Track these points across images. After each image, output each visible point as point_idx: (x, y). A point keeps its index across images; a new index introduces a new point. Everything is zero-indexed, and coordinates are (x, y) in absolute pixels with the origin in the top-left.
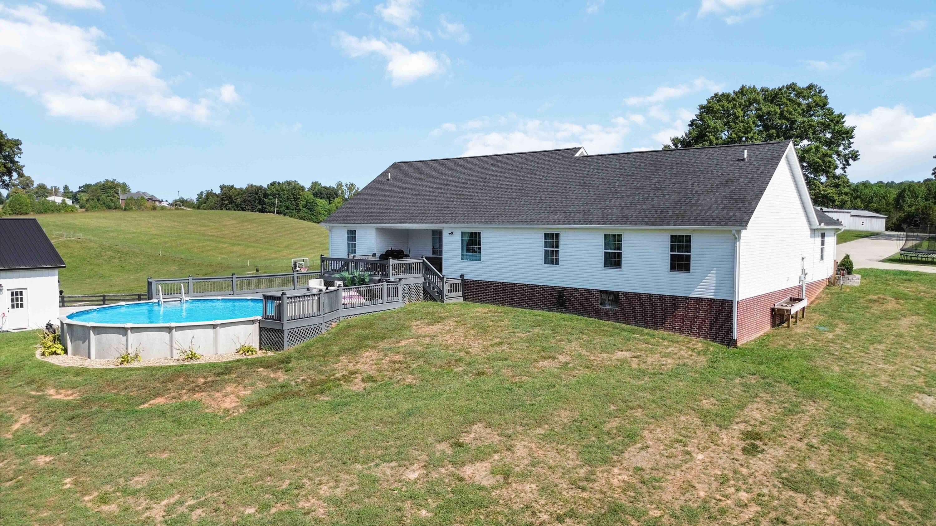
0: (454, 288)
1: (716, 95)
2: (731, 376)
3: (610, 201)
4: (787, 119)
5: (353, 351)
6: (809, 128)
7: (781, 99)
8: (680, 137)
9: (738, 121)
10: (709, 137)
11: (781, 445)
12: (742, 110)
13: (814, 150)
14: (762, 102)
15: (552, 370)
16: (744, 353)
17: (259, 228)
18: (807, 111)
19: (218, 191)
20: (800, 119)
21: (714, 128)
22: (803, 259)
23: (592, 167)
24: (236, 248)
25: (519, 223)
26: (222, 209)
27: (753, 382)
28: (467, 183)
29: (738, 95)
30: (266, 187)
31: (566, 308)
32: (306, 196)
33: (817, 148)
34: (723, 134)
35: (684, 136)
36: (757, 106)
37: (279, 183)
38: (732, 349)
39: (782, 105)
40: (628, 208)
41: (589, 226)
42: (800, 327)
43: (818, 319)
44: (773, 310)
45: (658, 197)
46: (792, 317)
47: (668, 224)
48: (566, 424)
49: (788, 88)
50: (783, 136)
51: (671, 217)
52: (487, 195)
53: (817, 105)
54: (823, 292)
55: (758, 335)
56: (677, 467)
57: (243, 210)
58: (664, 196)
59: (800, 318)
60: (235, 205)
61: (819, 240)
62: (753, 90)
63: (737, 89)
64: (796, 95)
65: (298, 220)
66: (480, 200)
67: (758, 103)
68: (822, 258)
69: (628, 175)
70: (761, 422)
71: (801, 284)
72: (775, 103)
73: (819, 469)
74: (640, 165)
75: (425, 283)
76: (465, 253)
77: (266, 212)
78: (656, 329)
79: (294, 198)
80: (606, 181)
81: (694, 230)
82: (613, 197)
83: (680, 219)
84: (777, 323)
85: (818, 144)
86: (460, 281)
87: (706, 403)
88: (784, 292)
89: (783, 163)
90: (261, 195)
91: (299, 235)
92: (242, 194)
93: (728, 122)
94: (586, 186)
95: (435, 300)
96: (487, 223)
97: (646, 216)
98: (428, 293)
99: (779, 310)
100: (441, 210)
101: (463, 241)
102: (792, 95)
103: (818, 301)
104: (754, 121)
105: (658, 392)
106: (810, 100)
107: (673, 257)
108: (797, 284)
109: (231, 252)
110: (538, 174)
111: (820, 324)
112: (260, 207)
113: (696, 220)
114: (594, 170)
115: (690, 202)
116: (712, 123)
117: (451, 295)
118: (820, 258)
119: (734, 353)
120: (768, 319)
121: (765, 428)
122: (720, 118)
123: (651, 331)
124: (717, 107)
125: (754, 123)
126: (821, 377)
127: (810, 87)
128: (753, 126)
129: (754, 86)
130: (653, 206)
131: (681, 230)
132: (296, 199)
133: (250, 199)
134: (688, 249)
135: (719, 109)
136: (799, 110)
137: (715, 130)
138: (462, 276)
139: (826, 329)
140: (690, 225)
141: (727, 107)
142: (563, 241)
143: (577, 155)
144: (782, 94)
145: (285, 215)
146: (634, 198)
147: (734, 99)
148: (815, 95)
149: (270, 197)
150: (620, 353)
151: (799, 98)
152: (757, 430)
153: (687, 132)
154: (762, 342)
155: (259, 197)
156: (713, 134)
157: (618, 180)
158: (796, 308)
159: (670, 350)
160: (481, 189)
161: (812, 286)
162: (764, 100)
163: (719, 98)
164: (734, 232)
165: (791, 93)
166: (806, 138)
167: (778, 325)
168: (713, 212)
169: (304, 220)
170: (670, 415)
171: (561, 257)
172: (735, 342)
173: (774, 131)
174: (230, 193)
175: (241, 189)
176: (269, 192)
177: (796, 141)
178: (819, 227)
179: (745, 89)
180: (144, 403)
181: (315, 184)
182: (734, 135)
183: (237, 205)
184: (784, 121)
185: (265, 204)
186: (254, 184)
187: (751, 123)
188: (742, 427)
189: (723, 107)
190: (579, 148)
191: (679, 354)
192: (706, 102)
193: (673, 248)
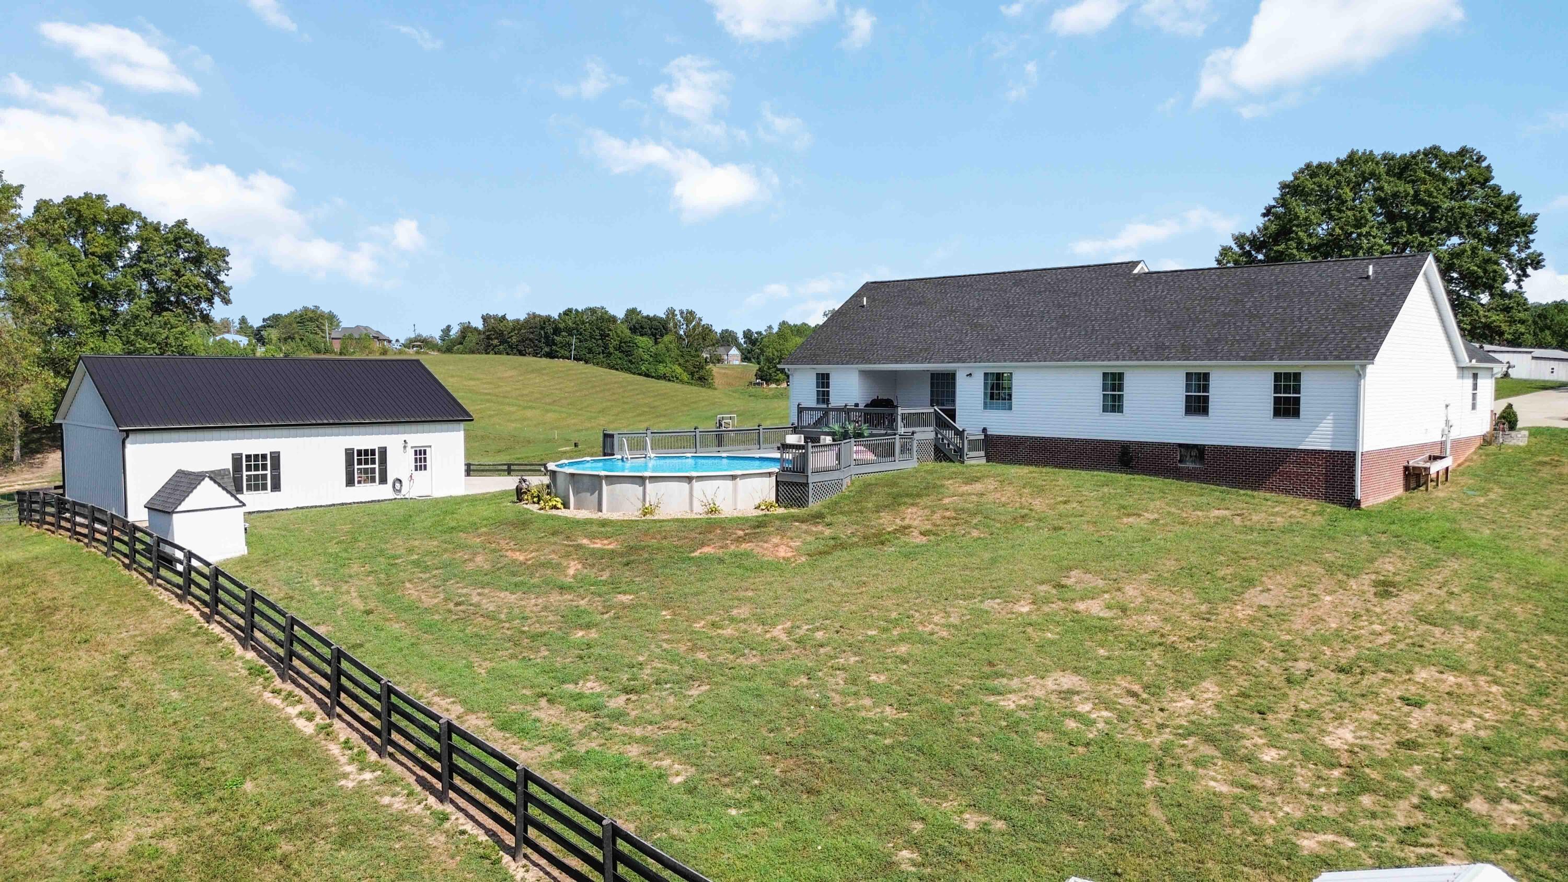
0: (974, 445)
1: (1308, 166)
2: (1357, 534)
3: (1191, 331)
4: (1426, 204)
5: (891, 507)
6: (1461, 218)
7: (1416, 172)
8: (1248, 234)
9: (1344, 208)
10: (1296, 234)
11: (1417, 591)
12: (1351, 190)
13: (1469, 253)
14: (1384, 176)
15: (1142, 525)
16: (1369, 514)
17: (552, 383)
18: (1459, 191)
19: (479, 324)
20: (1446, 204)
21: (1306, 219)
22: (1447, 406)
23: (1160, 287)
24: (529, 413)
25: (1068, 359)
26: (488, 353)
27: (1384, 540)
28: (981, 309)
29: (1345, 167)
30: (557, 318)
31: (1132, 467)
32: (619, 332)
33: (1474, 249)
34: (1319, 229)
35: (1256, 231)
36: (1376, 185)
37: (576, 310)
38: (1353, 511)
39: (1417, 181)
40: (1216, 339)
41: (1165, 363)
42: (1442, 490)
43: (1466, 484)
44: (1406, 468)
45: (1255, 326)
46: (1432, 481)
47: (1271, 359)
48: (1174, 571)
49: (1426, 153)
50: (1419, 230)
51: (1274, 350)
52: (1015, 325)
53: (1473, 181)
54: (1475, 453)
55: (1387, 498)
56: (1303, 606)
57: (521, 353)
58: (1263, 324)
59: (1442, 482)
60: (509, 346)
61: (1469, 382)
62: (1369, 157)
63: (1343, 156)
64: (1440, 166)
65: (608, 370)
66: (1005, 331)
67: (1378, 179)
68: (1474, 407)
69: (1211, 298)
70: (1394, 573)
71: (1444, 439)
72: (1406, 178)
73: (1460, 609)
74: (1226, 285)
75: (937, 439)
76: (988, 400)
77: (558, 358)
78: (1254, 489)
79: (601, 335)
80: (1182, 306)
81: (1305, 366)
82: (1194, 325)
83: (1286, 351)
84: (1412, 486)
85: (1474, 242)
86: (983, 437)
87: (1329, 557)
88: (1422, 447)
89: (1420, 282)
90: (550, 330)
91: (614, 394)
92: (520, 329)
93: (1329, 210)
94: (1155, 312)
95: (951, 461)
96: (1022, 361)
97: (1242, 350)
98: (941, 451)
99: (1414, 468)
100: (952, 345)
101: (986, 384)
102: (1434, 165)
103: (1467, 464)
104: (1372, 207)
105: (1272, 545)
106: (1463, 173)
107: (1277, 401)
108: (1438, 438)
109: (525, 419)
110: (1083, 297)
111: (1469, 488)
112: (547, 349)
113: (1308, 354)
114: (1163, 292)
115: (1298, 331)
116: (1301, 211)
117: (972, 454)
118: (1470, 407)
119: (1358, 515)
120: (1400, 480)
121: (1398, 578)
122: (1316, 203)
123: (1249, 492)
124: (1310, 185)
125: (1370, 210)
126: (1466, 538)
127: (1463, 152)
128: (1369, 216)
129: (1371, 151)
130: (1250, 337)
131: (1288, 366)
132: (604, 336)
133: (531, 336)
134: (1297, 390)
135: (1313, 189)
136: (1445, 189)
137: (1307, 223)
138: (984, 430)
139: (1477, 493)
140: (1300, 359)
141: (1327, 186)
142: (1128, 382)
143: (1136, 271)
144: (1417, 164)
145: (586, 362)
146: (1223, 328)
147: (1337, 173)
148: (1471, 166)
149: (563, 333)
150: (1217, 512)
151: (1444, 171)
152: (1391, 579)
153: (1261, 225)
154: (1393, 505)
155: (545, 333)
156: (1304, 228)
157: (1198, 304)
158: (1436, 467)
159: (1276, 509)
160: (1005, 316)
161: (1458, 444)
162: (1388, 174)
163: (1313, 171)
164: (1357, 367)
165: (1431, 162)
166: (1456, 234)
167: (1414, 489)
168: (1330, 343)
169: (617, 369)
170: (1290, 564)
171: (1126, 403)
172: (1358, 503)
173: (1404, 224)
174: (501, 327)
175: (518, 321)
176: (562, 326)
177: (1439, 239)
178: (1469, 365)
179: (1357, 157)
180: (693, 552)
181: (632, 312)
182: (1338, 231)
183: (511, 347)
184: (1420, 208)
185: (556, 345)
186: (537, 313)
187: (1367, 212)
188: (1373, 577)
189: (1320, 186)
190: (1139, 262)
191: (1289, 514)
192: (1292, 178)
193: (1277, 389)
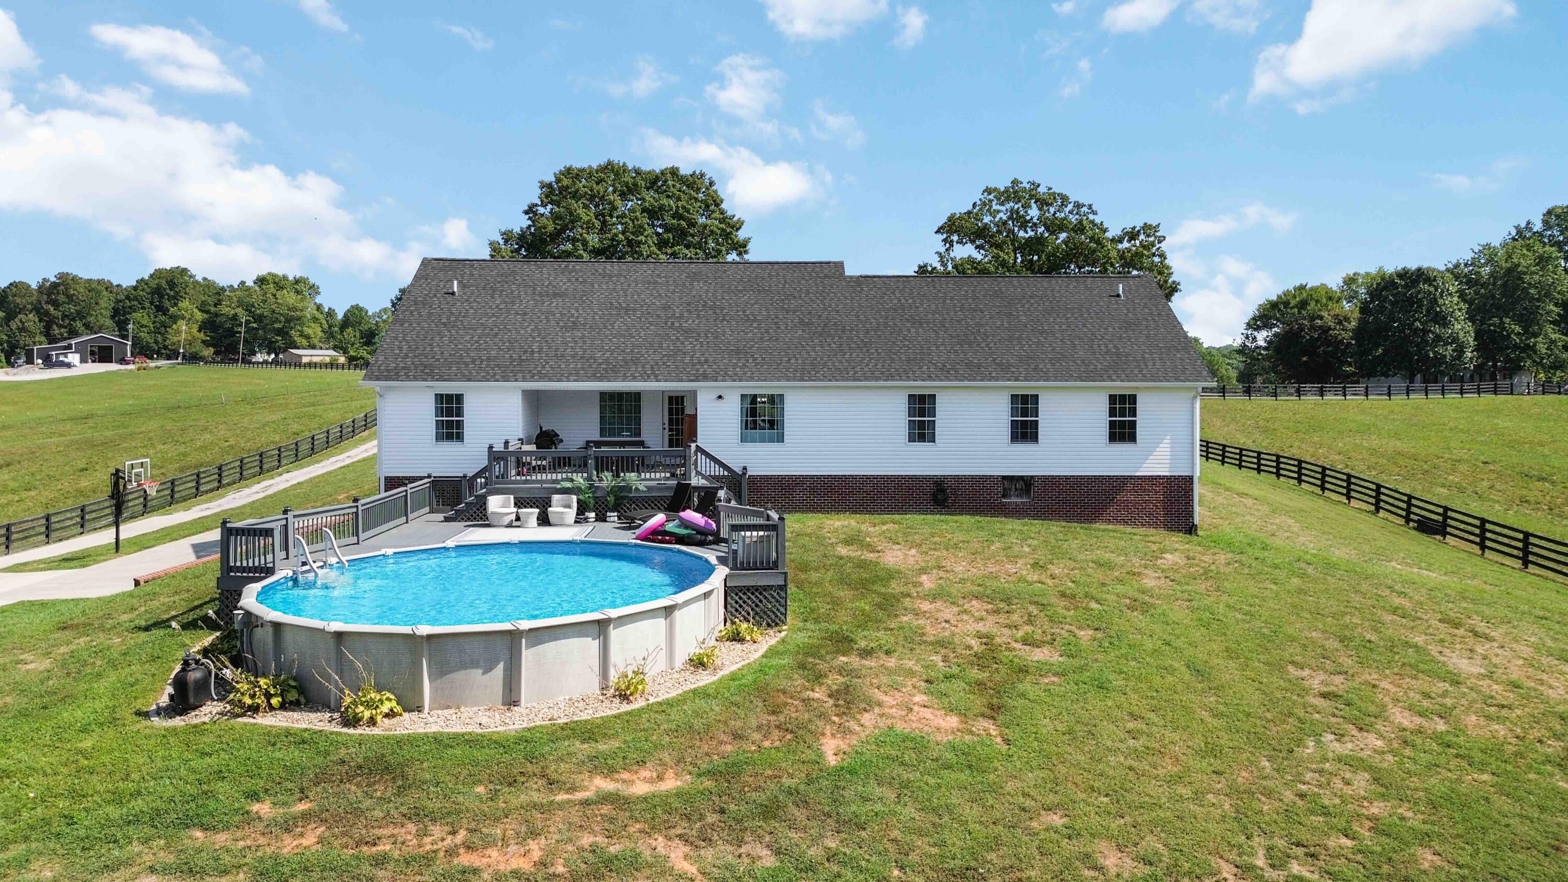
3: (988, 347)
25: (866, 378)
28: (670, 308)
31: (948, 507)
40: (1028, 357)
47: (1102, 379)
52: (744, 332)
58: (1063, 342)
76: (749, 431)
78: (1090, 523)
81: (1141, 388)
82: (984, 340)
94: (921, 323)
97: (1069, 369)
101: (742, 410)
107: (1112, 425)
113: (1143, 374)
119: (1195, 540)
130: (1063, 355)
131: (1123, 387)
134: (1133, 412)
140: (1135, 380)
142: (942, 405)
164: (1199, 390)
171: (939, 430)
172: (1197, 527)
193: (1112, 413)
